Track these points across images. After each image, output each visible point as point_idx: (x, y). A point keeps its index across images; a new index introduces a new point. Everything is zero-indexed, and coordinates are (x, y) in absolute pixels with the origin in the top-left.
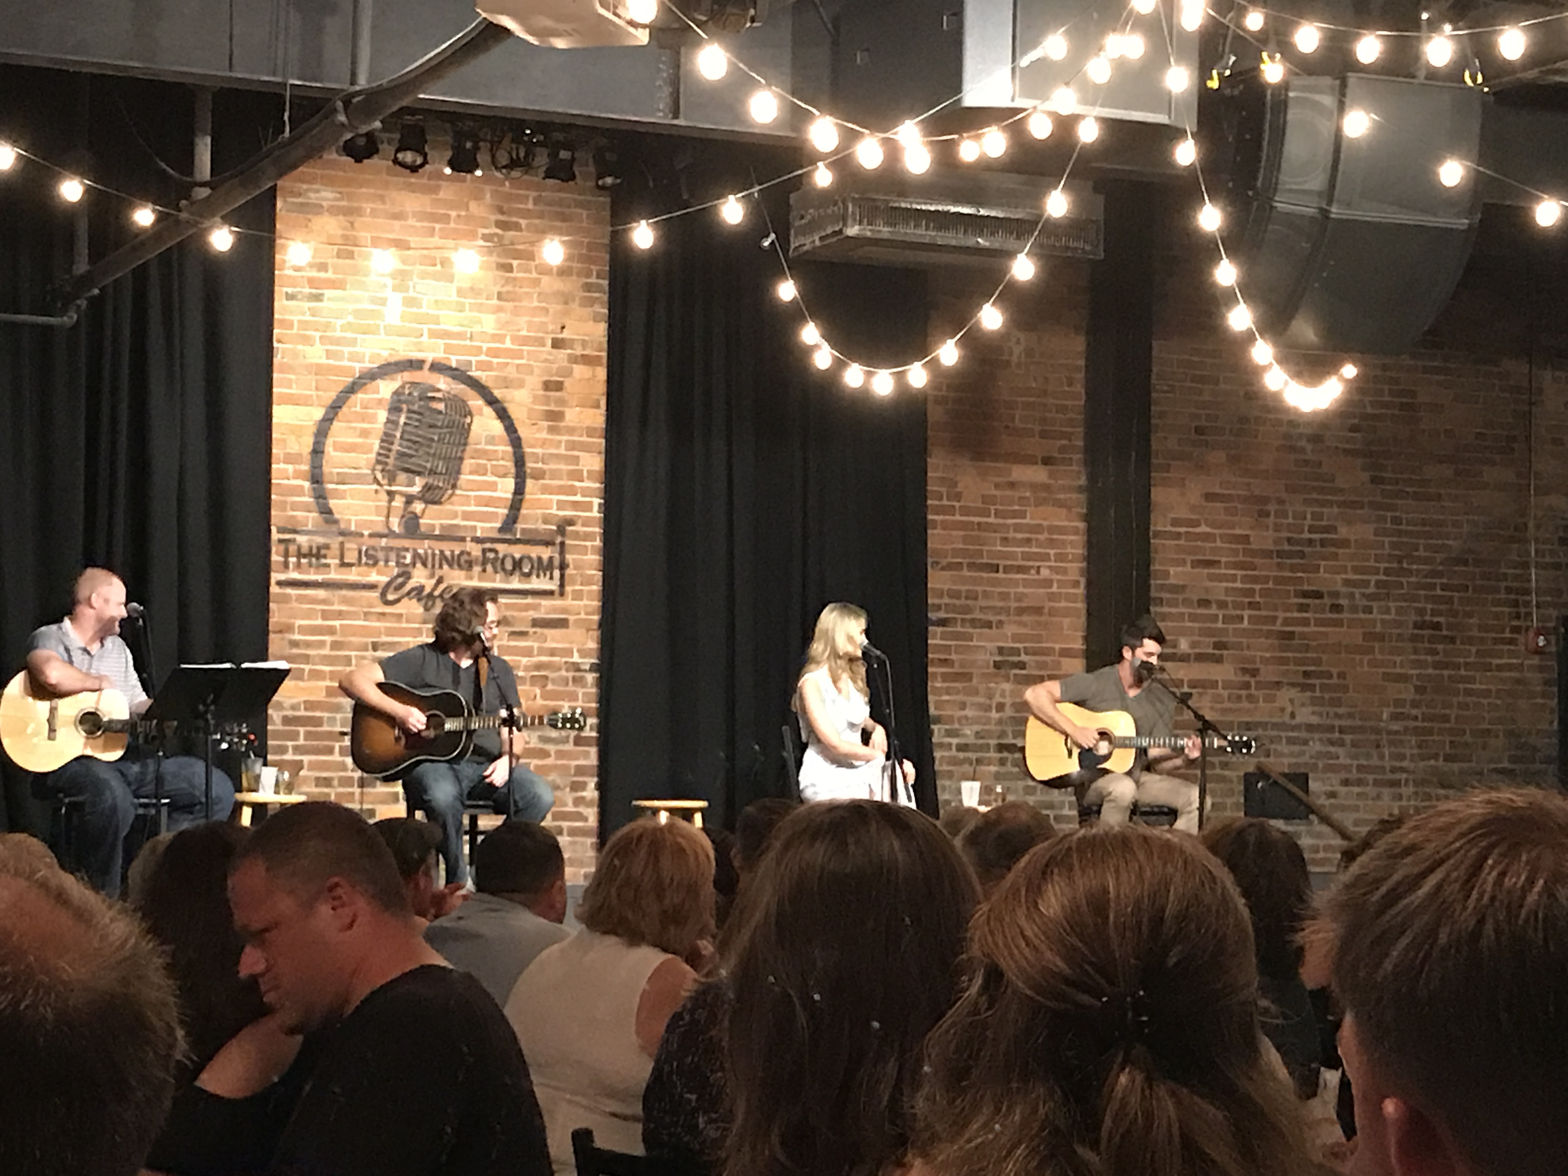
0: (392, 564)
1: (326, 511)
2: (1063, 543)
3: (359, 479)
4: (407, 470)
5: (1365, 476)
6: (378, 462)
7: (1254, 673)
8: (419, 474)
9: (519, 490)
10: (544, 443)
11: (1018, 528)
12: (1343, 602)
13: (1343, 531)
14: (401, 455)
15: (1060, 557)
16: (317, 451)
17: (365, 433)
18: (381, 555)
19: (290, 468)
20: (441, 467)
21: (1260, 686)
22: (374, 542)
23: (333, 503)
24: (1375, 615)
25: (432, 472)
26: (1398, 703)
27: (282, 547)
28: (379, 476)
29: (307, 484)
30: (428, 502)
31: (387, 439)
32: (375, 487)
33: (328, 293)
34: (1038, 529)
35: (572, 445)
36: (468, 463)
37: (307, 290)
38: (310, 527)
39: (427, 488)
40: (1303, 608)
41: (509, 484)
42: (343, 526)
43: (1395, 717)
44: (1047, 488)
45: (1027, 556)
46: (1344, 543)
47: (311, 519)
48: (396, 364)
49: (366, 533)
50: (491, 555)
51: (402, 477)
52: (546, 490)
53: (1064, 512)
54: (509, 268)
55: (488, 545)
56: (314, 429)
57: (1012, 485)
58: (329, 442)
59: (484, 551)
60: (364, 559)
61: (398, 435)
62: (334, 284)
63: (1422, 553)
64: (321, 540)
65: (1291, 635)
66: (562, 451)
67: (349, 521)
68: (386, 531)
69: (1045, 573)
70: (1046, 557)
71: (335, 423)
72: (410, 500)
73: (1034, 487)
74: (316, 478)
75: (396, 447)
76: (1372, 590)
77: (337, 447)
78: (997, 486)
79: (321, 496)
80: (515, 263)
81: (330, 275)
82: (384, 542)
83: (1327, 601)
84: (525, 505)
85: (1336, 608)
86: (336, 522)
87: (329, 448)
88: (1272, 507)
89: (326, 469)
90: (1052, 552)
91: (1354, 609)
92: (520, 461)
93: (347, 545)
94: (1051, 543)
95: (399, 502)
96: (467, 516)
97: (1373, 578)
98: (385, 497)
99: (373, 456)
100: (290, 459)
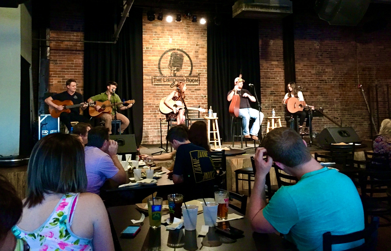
0: (172, 81)
2: (281, 74)
3: (166, 68)
4: (174, 66)
5: (330, 61)
6: (169, 65)
7: (313, 93)
8: (175, 67)
9: (192, 69)
10: (195, 61)
11: (273, 72)
12: (327, 81)
13: (327, 70)
14: (173, 64)
15: (280, 76)
16: (159, 64)
17: (167, 61)
18: (170, 80)
19: (155, 66)
20: (179, 65)
21: (314, 95)
22: (169, 78)
23: (162, 72)
24: (332, 83)
25: (178, 66)
26: (337, 97)
27: (154, 79)
28: (169, 67)
29: (158, 69)
30: (177, 71)
31: (170, 61)
32: (169, 69)
33: (160, 39)
34: (276, 72)
35: (200, 61)
36: (183, 65)
37: (157, 38)
38: (158, 76)
39: (177, 69)
40: (321, 83)
41: (190, 68)
42: (164, 75)
43: (337, 100)
44: (278, 65)
45: (275, 76)
46: (327, 72)
47: (159, 74)
48: (171, 49)
49: (168, 76)
50: (188, 79)
51: (173, 67)
52: (196, 68)
53: (280, 69)
54: (189, 33)
55: (187, 78)
56: (159, 60)
57: (272, 65)
58: (161, 62)
59: (187, 79)
60: (167, 81)
61: (172, 60)
62: (161, 37)
63: (340, 73)
64: (160, 78)
65: (319, 87)
66: (198, 62)
67: (165, 75)
68: (171, 76)
69: (278, 79)
70: (278, 76)
71: (162, 59)
72: (174, 71)
73: (275, 65)
74: (159, 68)
75: (172, 63)
76: (332, 79)
77: (162, 63)
78: (269, 65)
79: (160, 71)
80: (190, 33)
81: (160, 36)
82: (170, 78)
83: (324, 81)
84: (193, 71)
85: (326, 82)
86: (163, 75)
87: (161, 63)
88: (315, 67)
89: (161, 66)
90: (279, 75)
91: (329, 83)
92: (192, 64)
93: (165, 78)
94: (279, 74)
95: (173, 71)
96: (184, 73)
97: (332, 77)
98: (170, 71)
99: (168, 64)
100: (155, 65)
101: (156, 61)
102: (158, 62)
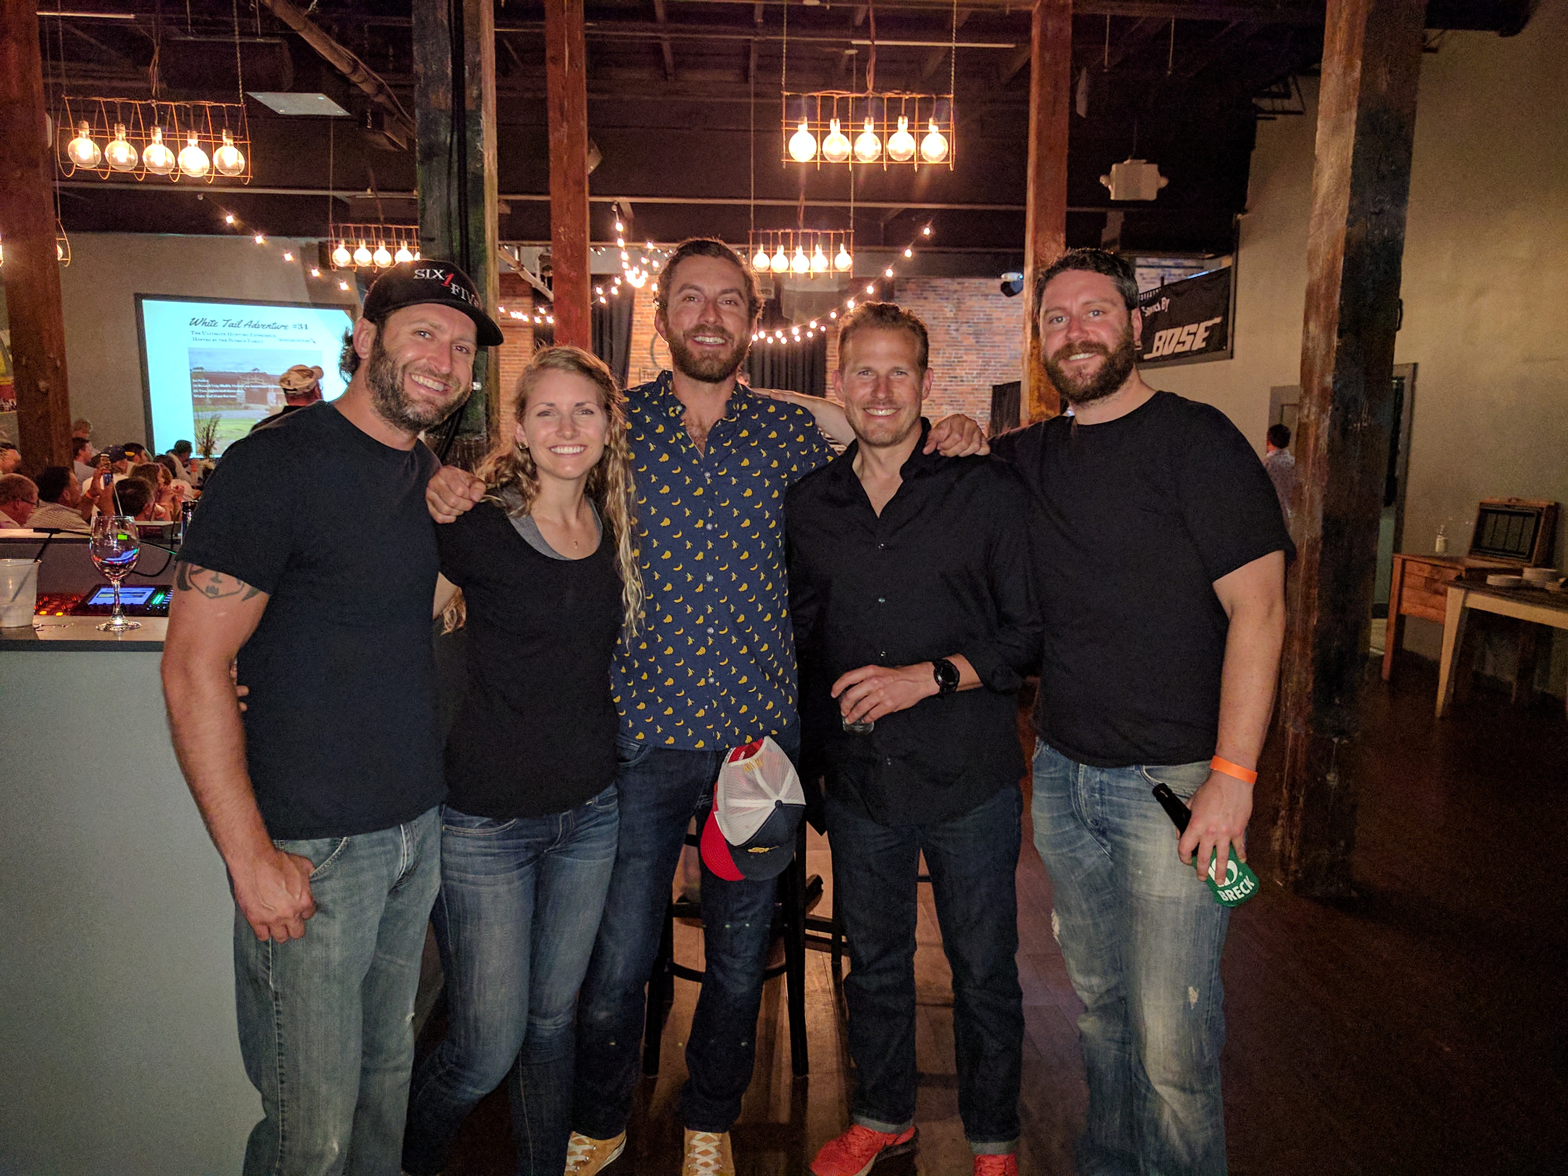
1: (655, 363)
3: (663, 354)
5: (974, 341)
12: (965, 379)
13: (965, 358)
16: (652, 347)
21: (936, 405)
23: (656, 361)
24: (975, 383)
26: (983, 409)
32: (668, 356)
40: (951, 381)
43: (981, 413)
46: (966, 361)
47: (651, 365)
56: (651, 341)
63: (992, 363)
64: (653, 371)
65: (946, 390)
67: (661, 365)
71: (656, 339)
74: (652, 355)
76: (974, 375)
77: (658, 346)
79: (653, 359)
83: (959, 379)
85: (962, 381)
86: (658, 365)
87: (655, 347)
88: (941, 352)
89: (654, 352)
91: (968, 381)
97: (975, 372)
100: (645, 349)
101: (646, 342)
102: (648, 345)
